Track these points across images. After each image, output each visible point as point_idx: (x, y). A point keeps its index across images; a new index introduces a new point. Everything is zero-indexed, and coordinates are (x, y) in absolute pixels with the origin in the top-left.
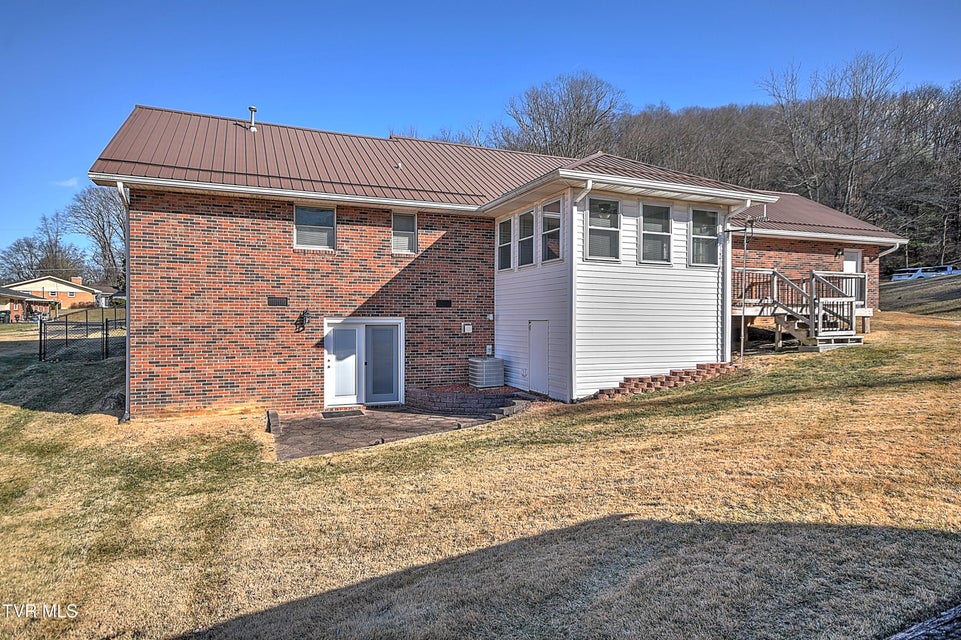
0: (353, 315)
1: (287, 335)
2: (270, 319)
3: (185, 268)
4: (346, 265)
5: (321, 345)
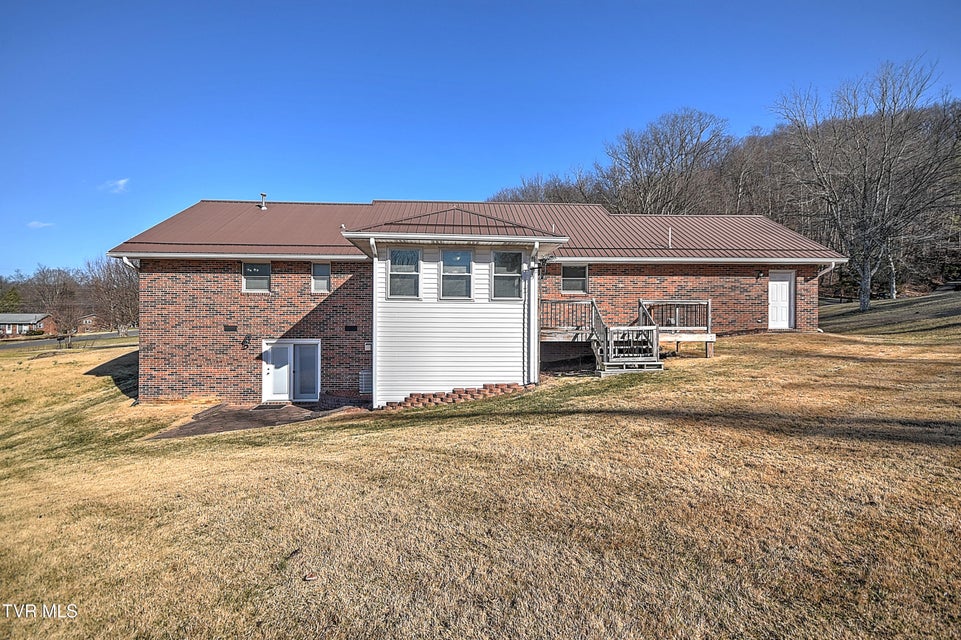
0: (282, 337)
1: (237, 351)
2: (225, 340)
3: (171, 308)
4: (278, 303)
5: (260, 358)
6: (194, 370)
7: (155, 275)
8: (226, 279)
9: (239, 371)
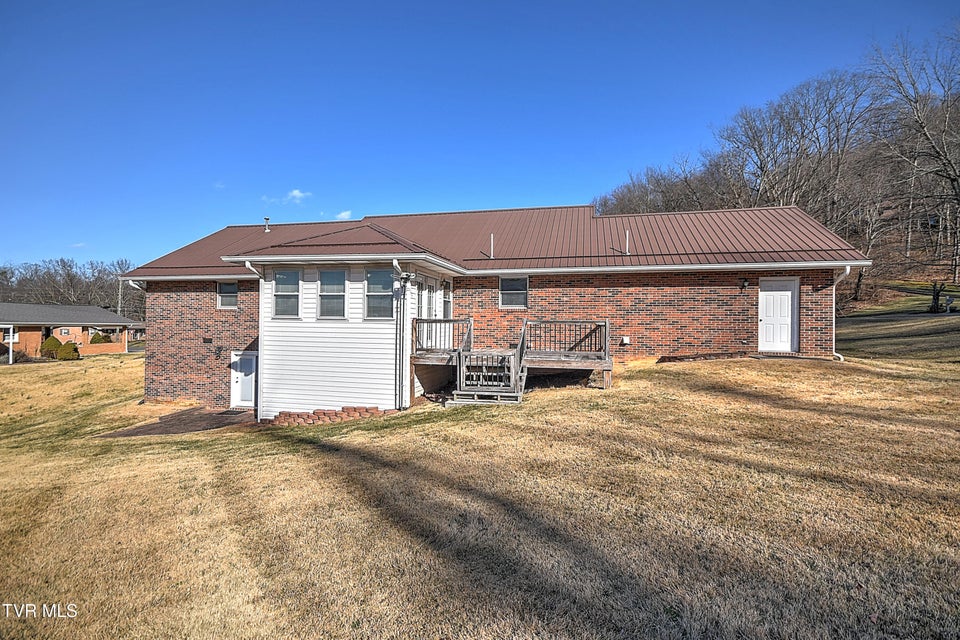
0: (246, 349)
1: (211, 361)
2: (203, 351)
4: (242, 318)
6: (181, 376)
7: (156, 295)
8: (205, 297)
9: (213, 378)
